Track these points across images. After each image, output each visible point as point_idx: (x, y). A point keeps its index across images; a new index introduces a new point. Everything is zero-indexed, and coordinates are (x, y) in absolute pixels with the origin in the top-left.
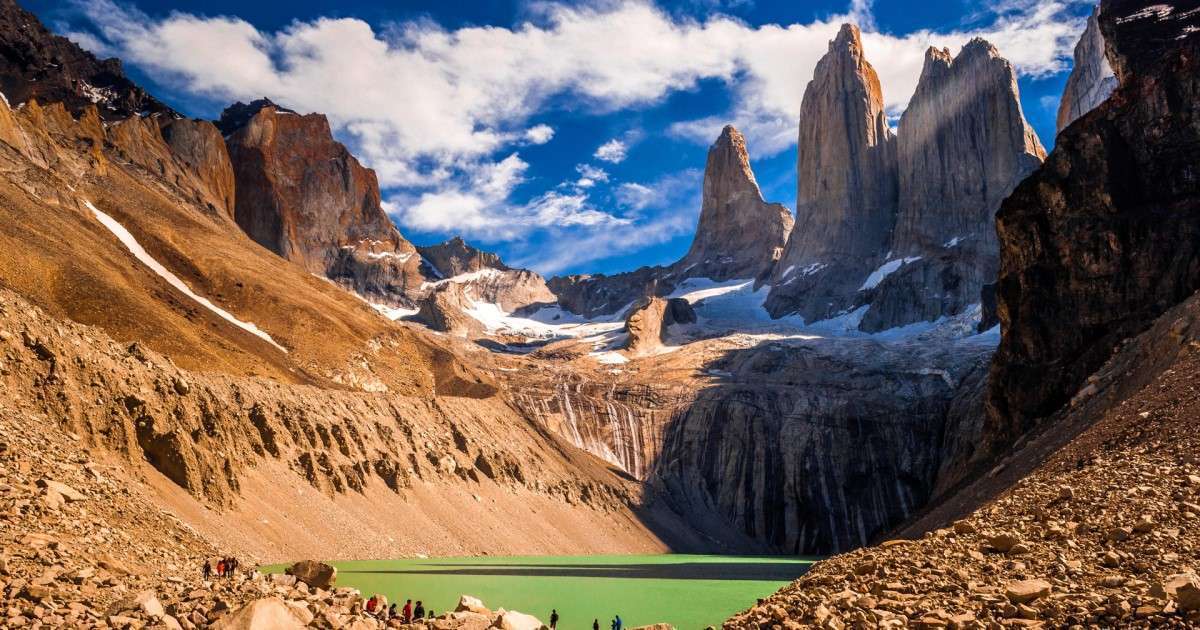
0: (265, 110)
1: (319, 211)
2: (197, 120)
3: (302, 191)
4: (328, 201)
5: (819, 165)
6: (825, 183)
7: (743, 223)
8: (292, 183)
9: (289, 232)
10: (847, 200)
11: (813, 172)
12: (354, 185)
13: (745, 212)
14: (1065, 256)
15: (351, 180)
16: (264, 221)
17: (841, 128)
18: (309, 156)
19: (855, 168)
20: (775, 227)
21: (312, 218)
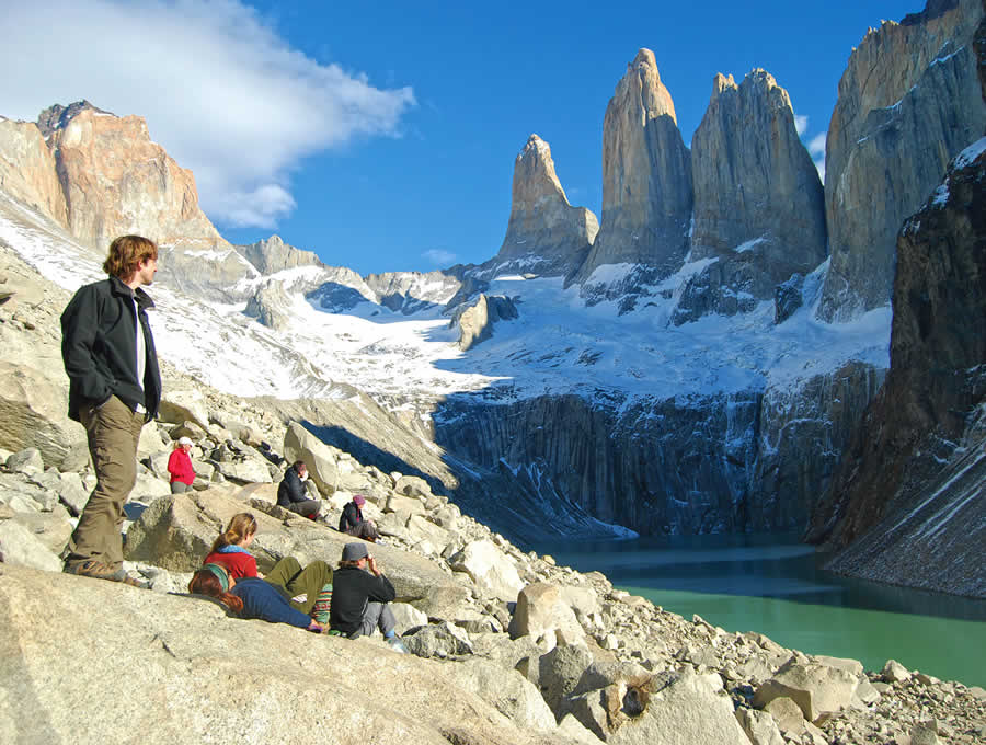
0: (84, 113)
1: (137, 211)
2: (19, 123)
3: (121, 191)
4: (146, 201)
5: (622, 174)
6: (628, 190)
7: (550, 225)
8: (111, 184)
9: (109, 230)
10: (650, 207)
11: (617, 180)
12: (172, 185)
13: (552, 215)
14: (973, 273)
15: (169, 180)
16: (84, 221)
17: (642, 141)
18: (128, 157)
19: (656, 177)
20: (580, 229)
21: (130, 218)
